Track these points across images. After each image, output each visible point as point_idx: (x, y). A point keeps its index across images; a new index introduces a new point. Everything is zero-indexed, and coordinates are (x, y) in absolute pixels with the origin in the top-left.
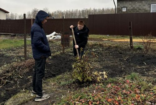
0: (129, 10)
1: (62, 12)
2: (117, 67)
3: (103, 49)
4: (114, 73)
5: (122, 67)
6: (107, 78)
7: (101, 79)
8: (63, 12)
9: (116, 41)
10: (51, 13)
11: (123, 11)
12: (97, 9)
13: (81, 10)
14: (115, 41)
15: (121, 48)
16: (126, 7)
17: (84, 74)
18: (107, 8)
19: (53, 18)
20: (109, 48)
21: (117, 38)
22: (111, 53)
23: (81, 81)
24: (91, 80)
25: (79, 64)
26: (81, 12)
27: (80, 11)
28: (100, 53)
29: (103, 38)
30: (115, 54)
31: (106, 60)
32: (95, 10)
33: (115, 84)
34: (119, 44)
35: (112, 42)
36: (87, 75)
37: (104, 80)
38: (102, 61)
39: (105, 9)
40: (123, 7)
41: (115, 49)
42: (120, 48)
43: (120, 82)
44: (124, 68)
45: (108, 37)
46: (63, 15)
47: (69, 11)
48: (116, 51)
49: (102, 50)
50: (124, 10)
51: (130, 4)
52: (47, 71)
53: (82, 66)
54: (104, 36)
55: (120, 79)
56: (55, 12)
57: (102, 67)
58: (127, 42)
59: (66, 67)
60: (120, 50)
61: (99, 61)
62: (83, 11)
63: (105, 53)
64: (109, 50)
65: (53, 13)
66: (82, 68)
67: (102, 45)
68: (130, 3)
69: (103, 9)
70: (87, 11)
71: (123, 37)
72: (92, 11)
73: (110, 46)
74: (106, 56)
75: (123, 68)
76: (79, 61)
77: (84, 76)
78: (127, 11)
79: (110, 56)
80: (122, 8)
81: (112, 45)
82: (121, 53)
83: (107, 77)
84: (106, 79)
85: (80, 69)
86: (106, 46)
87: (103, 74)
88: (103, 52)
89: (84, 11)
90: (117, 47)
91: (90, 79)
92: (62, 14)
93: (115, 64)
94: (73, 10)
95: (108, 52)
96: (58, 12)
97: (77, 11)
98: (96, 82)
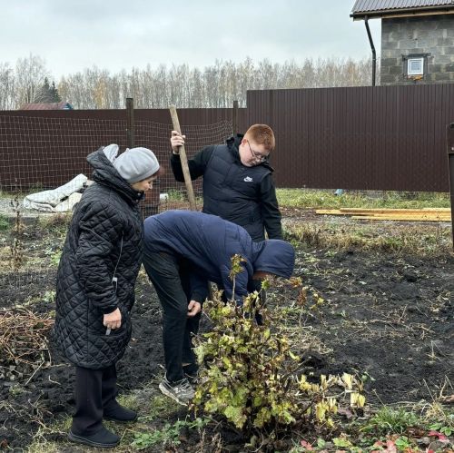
0: (438, 68)
1: (111, 76)
2: (402, 346)
3: (321, 256)
4: (392, 380)
5: (428, 350)
6: (367, 409)
7: (336, 410)
8: (115, 79)
9: (384, 217)
10: (58, 81)
11: (411, 72)
12: (276, 66)
13: (202, 71)
14: (377, 216)
15: (408, 255)
16: (425, 56)
17: (254, 389)
18: (324, 59)
19: (68, 105)
20: (351, 253)
21: (384, 203)
22: (363, 277)
23: (240, 426)
24: (291, 419)
25: (230, 339)
26: (203, 81)
27: (196, 73)
28: (312, 277)
29: (320, 203)
30: (382, 284)
31: (343, 314)
32: (269, 71)
33: (412, 440)
34: (396, 232)
35: (362, 222)
36: (271, 397)
37: (349, 415)
38: (328, 316)
39: (315, 66)
40: (411, 56)
41: (378, 257)
42: (406, 251)
43: (433, 428)
44: (439, 354)
45: (341, 201)
46: (115, 91)
47: (147, 75)
48: (387, 265)
49: (322, 266)
50: (415, 69)
51: (441, 42)
52: (60, 372)
53: (245, 350)
54: (319, 195)
55: (428, 413)
56: (78, 78)
57: (331, 350)
58: (435, 223)
59: (150, 350)
60: (408, 261)
61: (311, 321)
62: (211, 75)
63: (335, 278)
64: (354, 263)
65: (65, 85)
66: (246, 359)
67: (317, 237)
68: (445, 34)
69: (308, 67)
70: (233, 76)
71: (409, 198)
72: (257, 72)
73: (356, 244)
74: (342, 291)
75: (433, 355)
76: (228, 323)
77: (257, 402)
78: (426, 75)
79: (363, 294)
80: (404, 59)
81: (364, 240)
82: (411, 280)
83: (362, 399)
84: (360, 412)
85: (234, 368)
86: (335, 245)
87: (342, 388)
88: (326, 274)
89: (218, 76)
90: (388, 246)
91: (287, 415)
92: (113, 86)
93: (393, 334)
94: (163, 68)
95: (350, 274)
96: (92, 77)
97: (181, 73)
98: (313, 430)
